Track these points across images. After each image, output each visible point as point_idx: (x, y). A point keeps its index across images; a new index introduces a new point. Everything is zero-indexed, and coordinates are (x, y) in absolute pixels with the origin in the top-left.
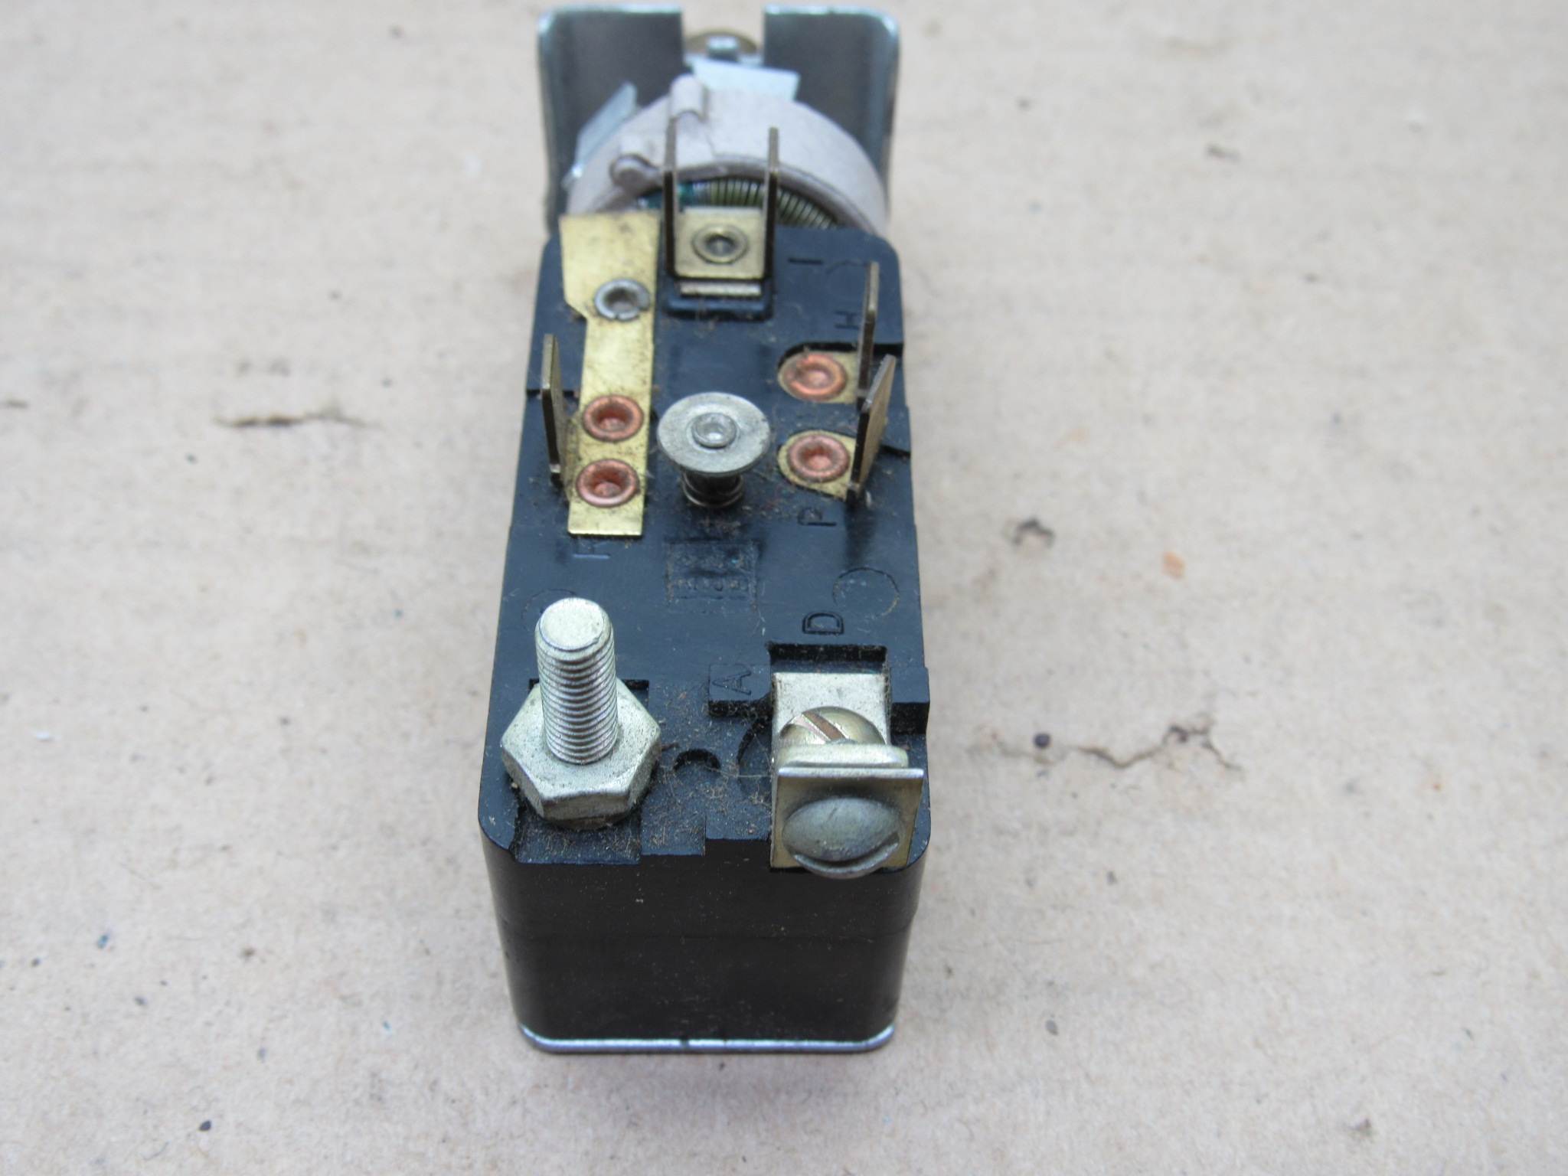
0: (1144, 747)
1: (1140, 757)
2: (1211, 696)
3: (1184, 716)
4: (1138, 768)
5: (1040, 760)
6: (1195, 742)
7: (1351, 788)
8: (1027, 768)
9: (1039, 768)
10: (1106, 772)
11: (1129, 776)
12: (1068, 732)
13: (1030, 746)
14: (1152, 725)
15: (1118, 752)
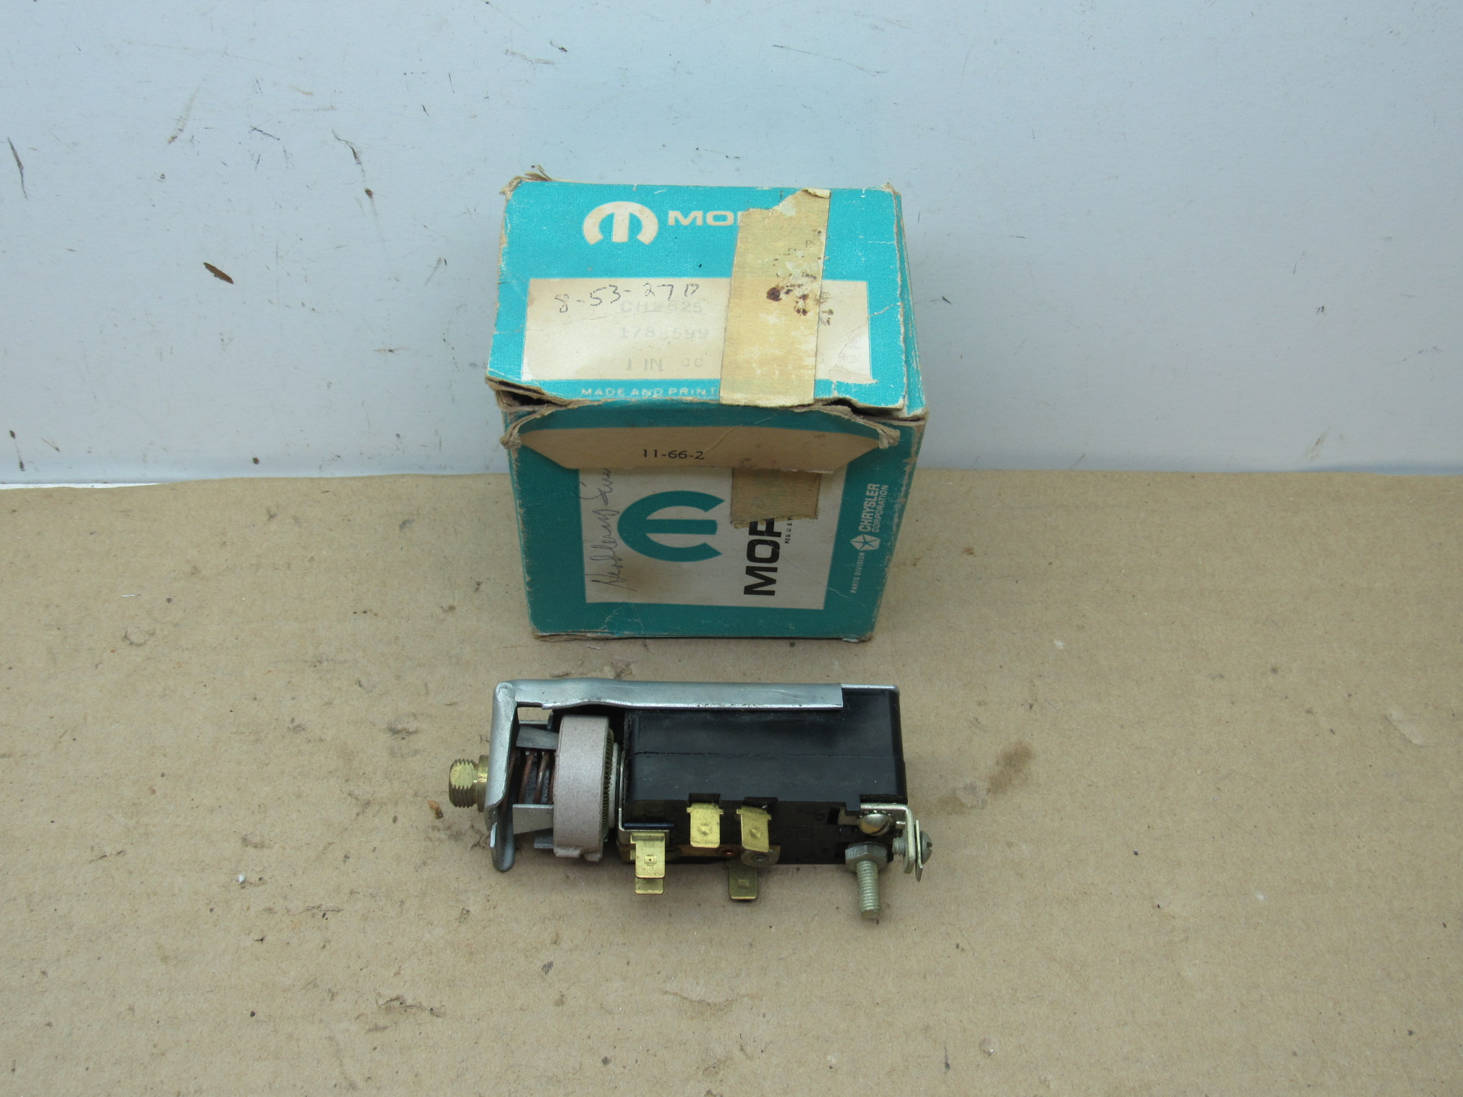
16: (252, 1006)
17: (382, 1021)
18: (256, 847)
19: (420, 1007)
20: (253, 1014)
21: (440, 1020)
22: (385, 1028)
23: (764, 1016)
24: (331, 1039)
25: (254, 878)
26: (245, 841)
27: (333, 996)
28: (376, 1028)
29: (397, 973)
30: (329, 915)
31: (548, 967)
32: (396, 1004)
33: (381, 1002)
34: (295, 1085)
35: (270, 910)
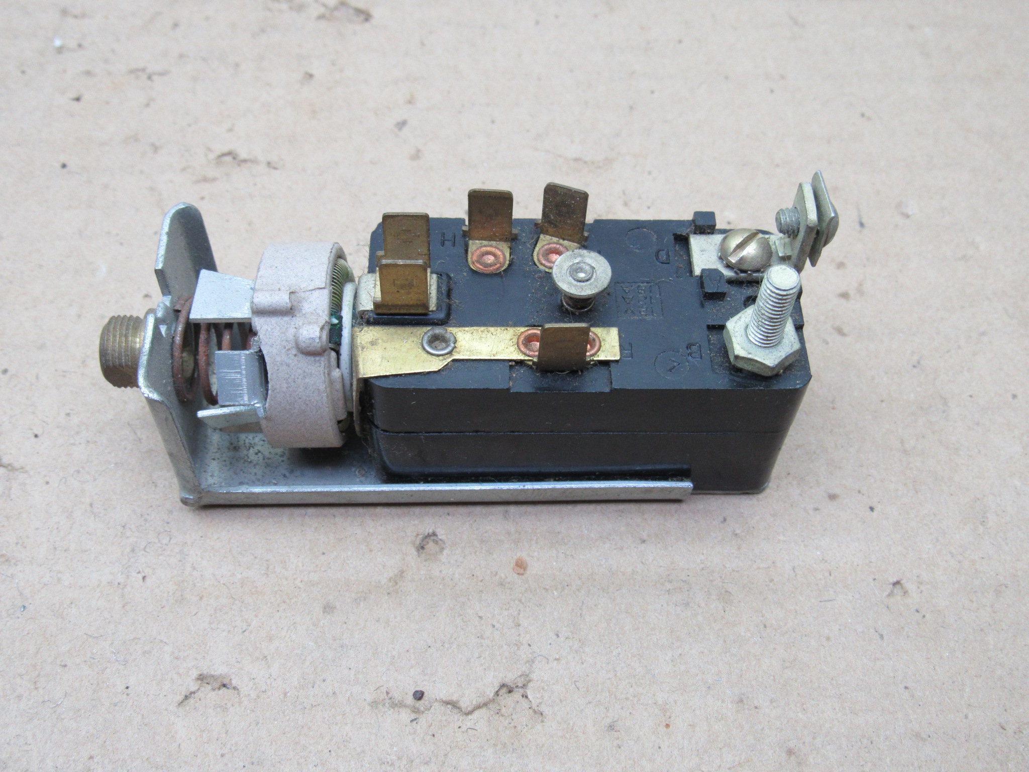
0: (481, 700)
1: (479, 707)
2: (531, 662)
3: (510, 677)
4: (477, 714)
5: (416, 710)
6: (517, 695)
7: (611, 727)
8: (405, 716)
9: (413, 716)
10: (456, 716)
11: (469, 721)
12: (436, 690)
13: (410, 700)
14: (489, 684)
15: (465, 704)
16: (63, 158)
17: (211, 173)
18: (76, 17)
19: (254, 161)
20: (64, 166)
21: (278, 172)
22: (214, 180)
23: (650, 173)
24: (152, 189)
25: (73, 44)
26: (64, 12)
27: (156, 149)
28: (205, 180)
29: (230, 130)
30: (155, 77)
31: (402, 124)
32: (228, 159)
33: (212, 156)
34: (109, 233)
35: (88, 73)
